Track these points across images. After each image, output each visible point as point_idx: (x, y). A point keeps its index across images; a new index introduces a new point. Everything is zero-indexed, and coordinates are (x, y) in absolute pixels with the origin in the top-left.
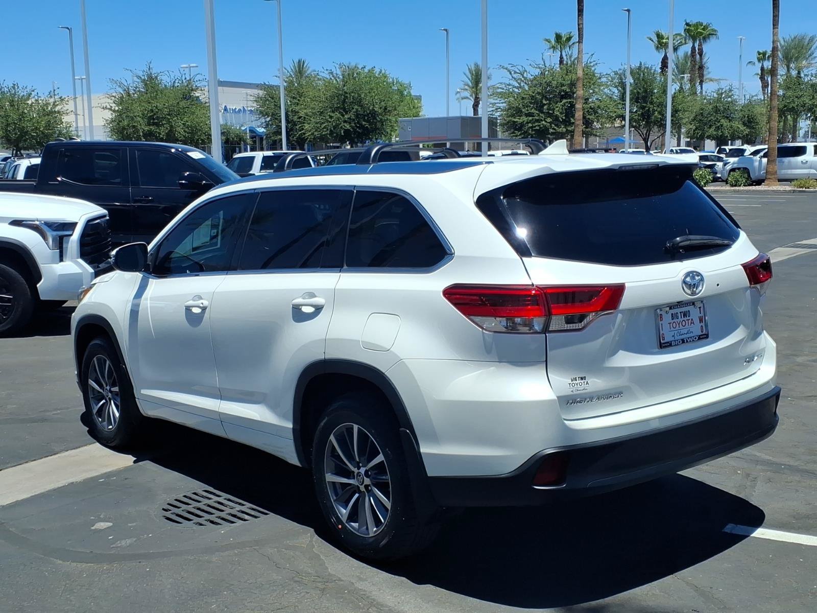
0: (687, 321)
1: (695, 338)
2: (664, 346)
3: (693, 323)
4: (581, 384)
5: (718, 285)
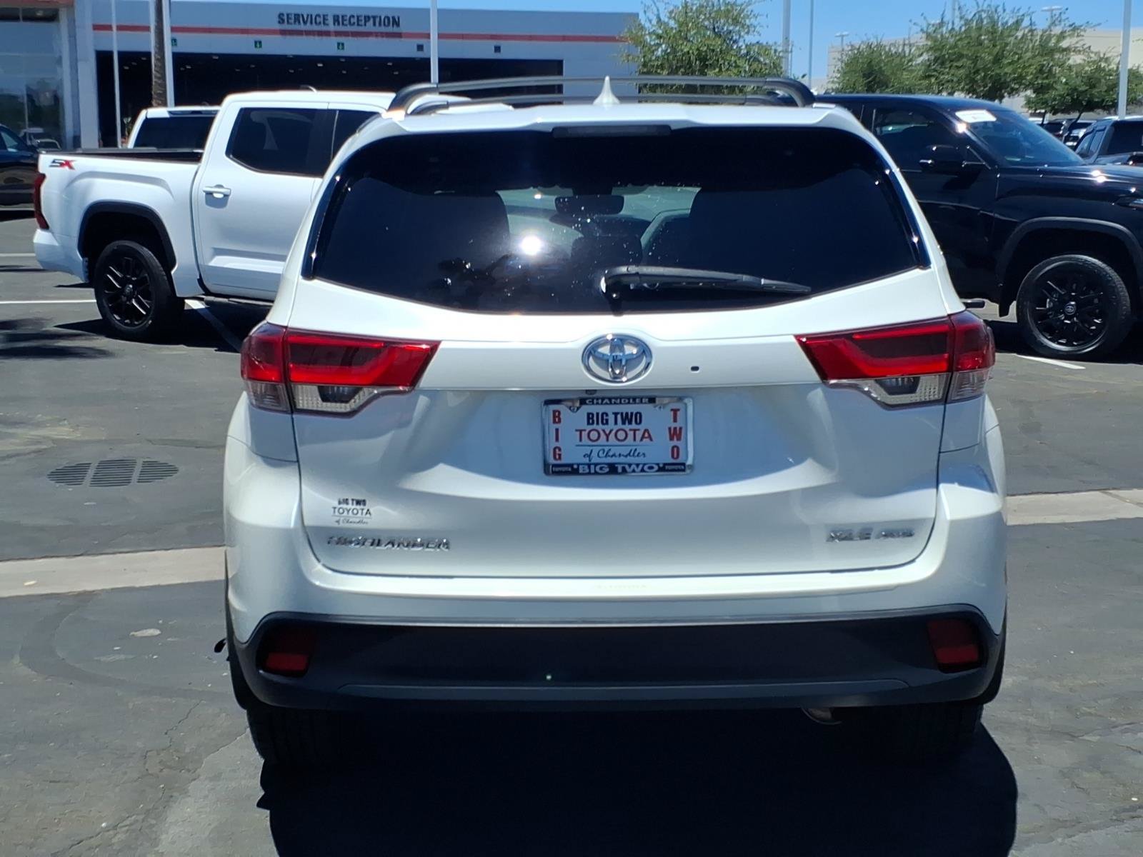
0: (631, 432)
1: (650, 468)
2: (559, 471)
3: (650, 437)
4: (355, 511)
5: (695, 368)
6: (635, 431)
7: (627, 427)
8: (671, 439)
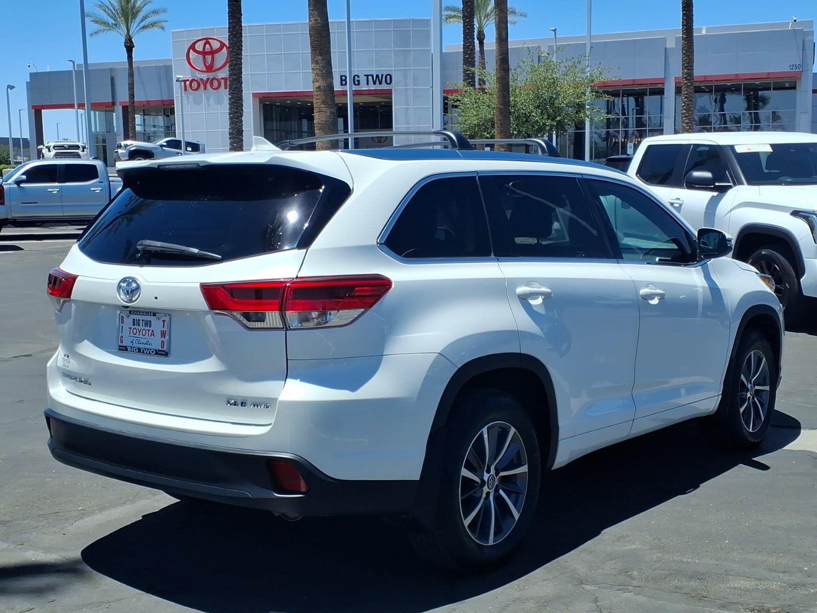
0: (147, 332)
1: (153, 352)
2: (123, 350)
3: (154, 335)
5: (156, 298)
6: (149, 330)
7: (146, 328)
8: (162, 337)
